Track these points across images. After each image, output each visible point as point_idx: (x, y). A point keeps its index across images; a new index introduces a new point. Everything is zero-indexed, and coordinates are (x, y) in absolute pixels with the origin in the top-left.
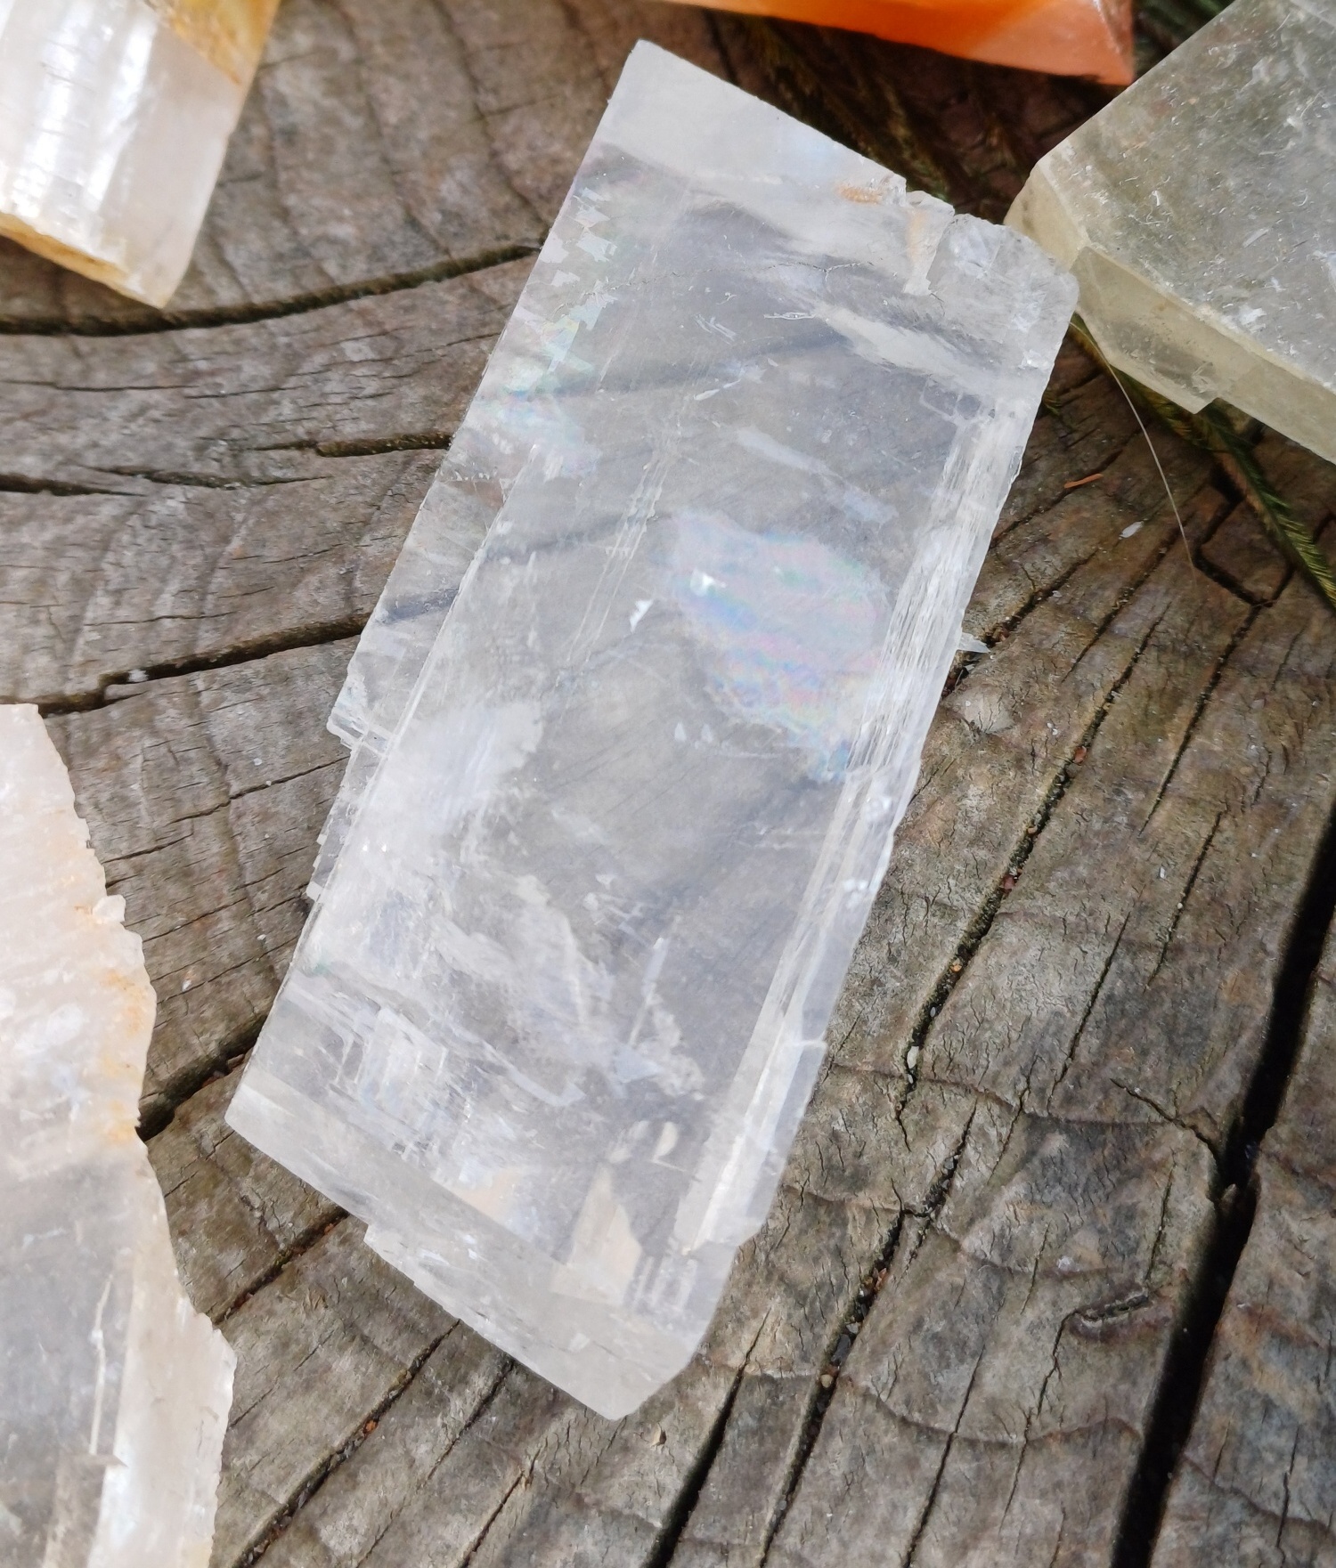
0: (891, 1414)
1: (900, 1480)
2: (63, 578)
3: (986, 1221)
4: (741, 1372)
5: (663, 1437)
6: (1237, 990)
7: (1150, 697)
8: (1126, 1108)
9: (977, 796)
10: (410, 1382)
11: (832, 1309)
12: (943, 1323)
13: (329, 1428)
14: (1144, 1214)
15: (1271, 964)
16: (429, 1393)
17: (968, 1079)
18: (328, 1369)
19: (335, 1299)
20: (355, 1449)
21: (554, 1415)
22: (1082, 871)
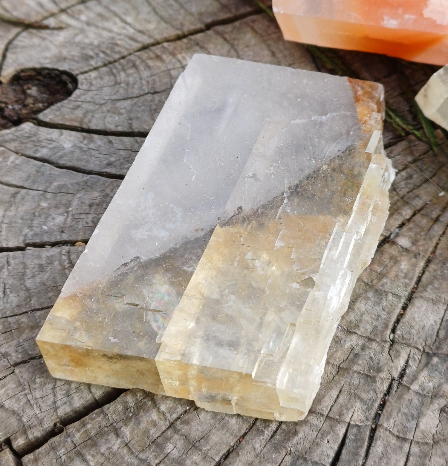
0: (393, 435)
3: (417, 381)
4: (349, 424)
5: (328, 442)
9: (404, 265)
10: (252, 427)
11: (374, 406)
12: (406, 410)
13: (229, 440)
16: (258, 430)
17: (408, 343)
18: (229, 423)
20: (237, 446)
21: (296, 435)
22: (436, 285)
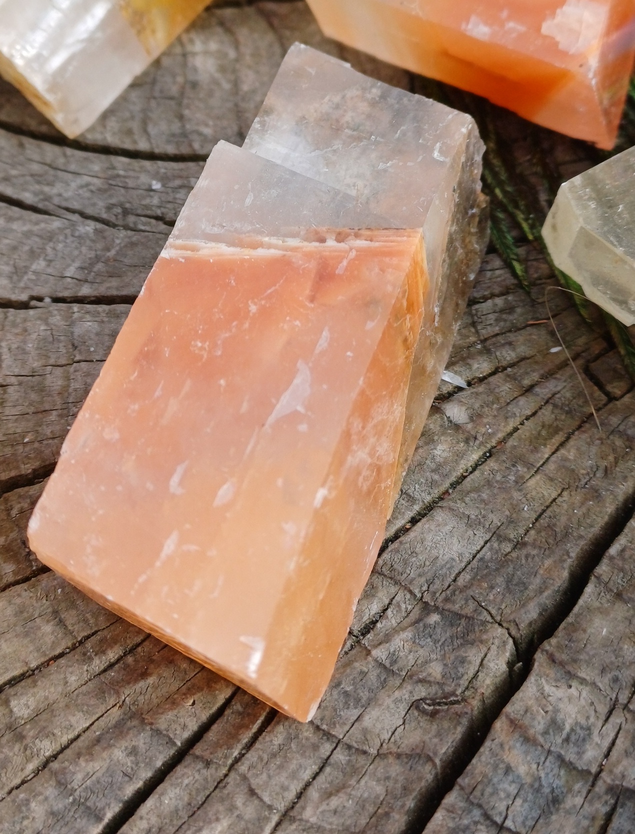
1: (307, 754)
2: (26, 248)
3: (388, 645)
5: (194, 703)
6: (549, 570)
7: (543, 426)
8: (475, 611)
9: (441, 450)
10: (77, 647)
12: (351, 687)
13: (31, 657)
14: (470, 662)
15: (570, 562)
16: (84, 654)
17: (398, 578)
18: (39, 628)
19: (52, 598)
20: (40, 670)
21: (143, 679)
22: (485, 496)
